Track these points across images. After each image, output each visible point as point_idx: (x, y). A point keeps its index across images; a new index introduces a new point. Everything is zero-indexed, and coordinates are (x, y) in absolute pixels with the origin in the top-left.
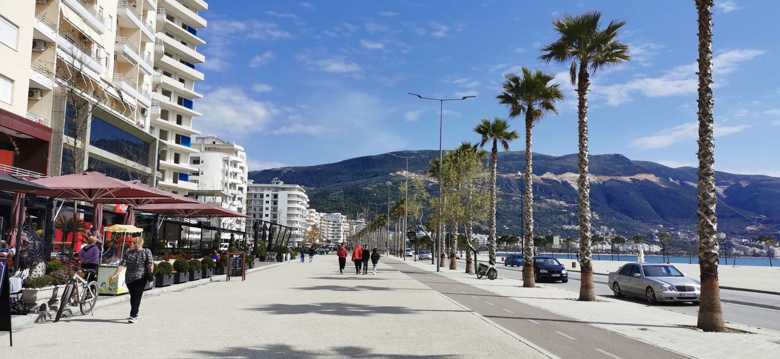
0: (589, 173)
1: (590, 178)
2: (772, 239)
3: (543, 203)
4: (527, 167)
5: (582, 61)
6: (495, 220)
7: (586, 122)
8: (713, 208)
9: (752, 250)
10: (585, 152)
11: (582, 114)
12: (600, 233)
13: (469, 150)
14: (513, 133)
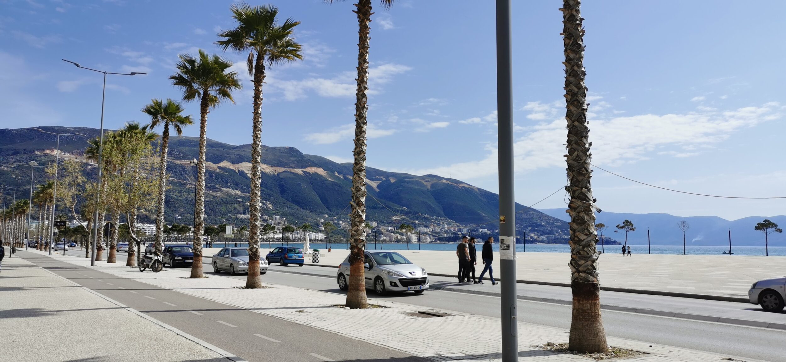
0: (262, 163)
1: (263, 168)
2: (410, 227)
3: (219, 192)
4: (200, 154)
5: (258, 52)
6: (163, 209)
7: (260, 114)
8: (363, 200)
9: (396, 237)
10: (258, 142)
11: (257, 105)
12: (273, 222)
13: (137, 131)
14: (187, 118)
